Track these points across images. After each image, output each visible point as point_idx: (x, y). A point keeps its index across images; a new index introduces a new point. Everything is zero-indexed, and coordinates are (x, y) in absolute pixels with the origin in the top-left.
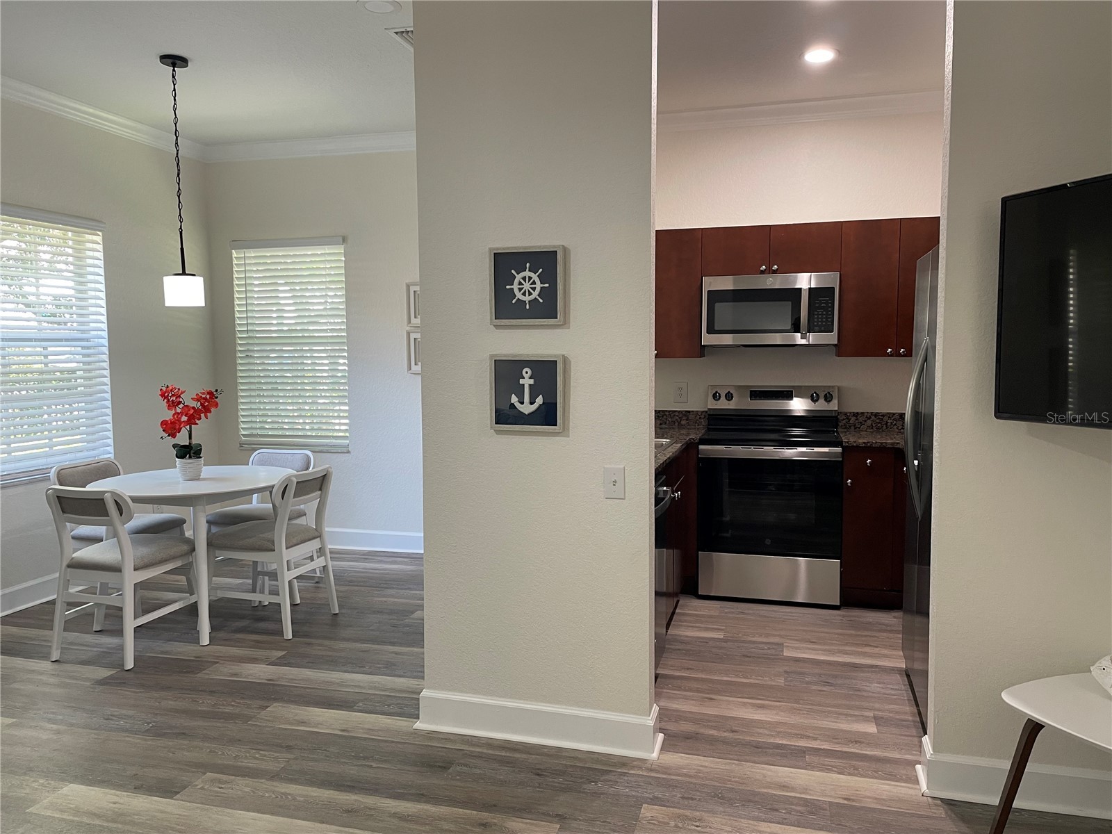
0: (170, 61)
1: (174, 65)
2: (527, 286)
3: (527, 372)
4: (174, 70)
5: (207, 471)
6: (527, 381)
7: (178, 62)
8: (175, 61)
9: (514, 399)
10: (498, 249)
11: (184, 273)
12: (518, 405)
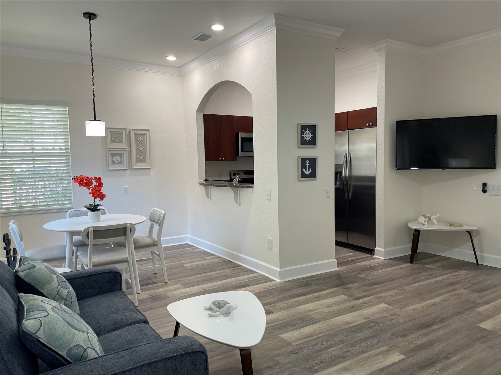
0: (88, 15)
1: (90, 18)
2: (308, 135)
3: (307, 162)
4: (90, 20)
5: (103, 217)
6: (308, 164)
7: (92, 16)
8: (90, 16)
9: (304, 170)
10: (302, 124)
11: (95, 120)
12: (305, 172)
